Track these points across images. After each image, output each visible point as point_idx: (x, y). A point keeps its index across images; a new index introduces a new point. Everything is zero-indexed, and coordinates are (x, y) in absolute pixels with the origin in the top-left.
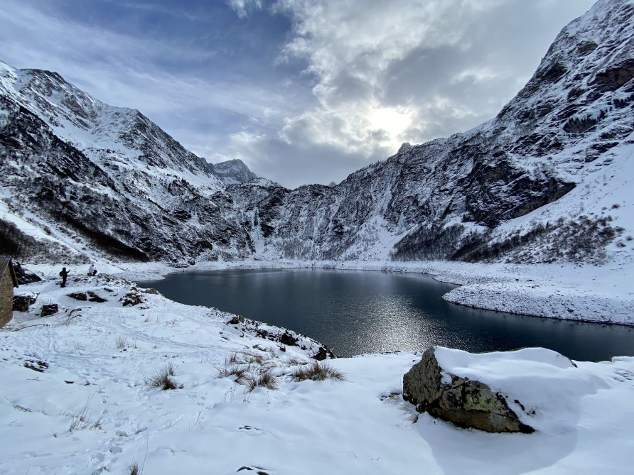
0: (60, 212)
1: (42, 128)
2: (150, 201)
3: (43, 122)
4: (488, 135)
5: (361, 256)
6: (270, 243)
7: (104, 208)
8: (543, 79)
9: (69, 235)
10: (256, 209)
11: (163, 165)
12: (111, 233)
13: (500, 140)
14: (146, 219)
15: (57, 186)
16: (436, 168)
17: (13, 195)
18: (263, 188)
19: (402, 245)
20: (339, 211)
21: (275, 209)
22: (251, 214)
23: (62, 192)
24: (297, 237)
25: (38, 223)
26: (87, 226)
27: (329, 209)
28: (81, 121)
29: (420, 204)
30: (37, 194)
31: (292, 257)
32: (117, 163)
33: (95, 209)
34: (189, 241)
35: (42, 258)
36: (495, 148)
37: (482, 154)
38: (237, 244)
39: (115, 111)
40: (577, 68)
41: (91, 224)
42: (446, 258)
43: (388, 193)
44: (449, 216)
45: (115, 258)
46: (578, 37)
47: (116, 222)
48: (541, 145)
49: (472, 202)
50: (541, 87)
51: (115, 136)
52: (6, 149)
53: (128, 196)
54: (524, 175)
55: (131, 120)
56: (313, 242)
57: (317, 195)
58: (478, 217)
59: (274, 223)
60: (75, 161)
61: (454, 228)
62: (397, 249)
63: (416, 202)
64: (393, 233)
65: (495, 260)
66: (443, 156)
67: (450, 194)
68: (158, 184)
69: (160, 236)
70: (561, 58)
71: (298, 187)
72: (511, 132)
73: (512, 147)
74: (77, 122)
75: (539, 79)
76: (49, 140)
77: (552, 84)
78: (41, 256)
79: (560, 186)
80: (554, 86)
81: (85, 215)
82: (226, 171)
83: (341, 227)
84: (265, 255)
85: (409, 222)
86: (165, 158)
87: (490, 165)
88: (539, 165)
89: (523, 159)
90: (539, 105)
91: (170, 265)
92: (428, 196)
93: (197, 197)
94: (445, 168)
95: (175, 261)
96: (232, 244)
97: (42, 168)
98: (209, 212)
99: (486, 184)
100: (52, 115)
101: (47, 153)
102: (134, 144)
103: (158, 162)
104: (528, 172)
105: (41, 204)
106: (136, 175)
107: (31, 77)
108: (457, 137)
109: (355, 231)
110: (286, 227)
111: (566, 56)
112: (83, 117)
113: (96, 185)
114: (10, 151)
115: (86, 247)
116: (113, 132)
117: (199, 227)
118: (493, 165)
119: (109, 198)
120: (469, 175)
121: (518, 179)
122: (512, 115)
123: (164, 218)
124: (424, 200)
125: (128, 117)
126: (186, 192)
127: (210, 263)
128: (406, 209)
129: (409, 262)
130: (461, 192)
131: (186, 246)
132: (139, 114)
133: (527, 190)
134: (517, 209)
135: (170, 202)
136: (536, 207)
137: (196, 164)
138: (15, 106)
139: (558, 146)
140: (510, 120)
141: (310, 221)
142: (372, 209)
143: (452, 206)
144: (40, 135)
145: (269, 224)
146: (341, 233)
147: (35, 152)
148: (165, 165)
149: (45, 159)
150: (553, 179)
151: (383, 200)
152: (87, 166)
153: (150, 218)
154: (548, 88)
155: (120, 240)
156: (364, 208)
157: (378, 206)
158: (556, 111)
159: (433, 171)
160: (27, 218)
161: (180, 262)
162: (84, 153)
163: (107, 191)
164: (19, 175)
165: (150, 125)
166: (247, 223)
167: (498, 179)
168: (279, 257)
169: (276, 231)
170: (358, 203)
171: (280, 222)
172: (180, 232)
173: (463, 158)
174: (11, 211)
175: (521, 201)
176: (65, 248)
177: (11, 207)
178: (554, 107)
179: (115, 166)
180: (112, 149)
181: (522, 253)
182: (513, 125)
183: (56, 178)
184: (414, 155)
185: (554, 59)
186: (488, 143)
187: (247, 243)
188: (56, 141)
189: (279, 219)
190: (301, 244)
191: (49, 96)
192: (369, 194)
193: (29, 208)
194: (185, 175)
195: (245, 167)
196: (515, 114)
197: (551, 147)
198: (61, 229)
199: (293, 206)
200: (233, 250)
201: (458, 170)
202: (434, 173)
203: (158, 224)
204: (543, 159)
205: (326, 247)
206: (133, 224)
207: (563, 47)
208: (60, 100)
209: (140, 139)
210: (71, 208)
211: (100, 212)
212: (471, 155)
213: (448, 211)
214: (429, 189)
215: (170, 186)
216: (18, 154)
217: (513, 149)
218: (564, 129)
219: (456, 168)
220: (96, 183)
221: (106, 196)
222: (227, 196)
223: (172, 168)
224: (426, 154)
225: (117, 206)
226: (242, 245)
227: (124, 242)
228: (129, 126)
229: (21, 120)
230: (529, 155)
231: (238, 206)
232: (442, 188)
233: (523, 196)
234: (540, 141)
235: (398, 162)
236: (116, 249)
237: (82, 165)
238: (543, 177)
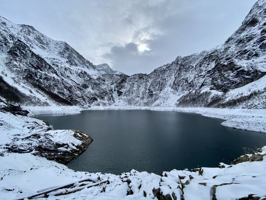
0: (36, 84)
1: (27, 48)
2: (72, 80)
3: (27, 46)
4: (222, 51)
5: (162, 105)
6: (121, 98)
7: (53, 83)
8: (248, 25)
9: (40, 93)
10: (115, 84)
11: (76, 65)
12: (57, 93)
13: (228, 52)
14: (71, 87)
15: (34, 73)
16: (196, 66)
17: (16, 76)
18: (118, 75)
19: (181, 100)
20: (151, 85)
21: (123, 84)
22: (113, 86)
23: (36, 75)
24: (133, 96)
25: (27, 88)
26: (47, 90)
27: (146, 84)
28: (42, 46)
29: (189, 82)
30: (26, 76)
31: (131, 105)
32: (58, 64)
33: (50, 83)
34: (88, 97)
35: (29, 103)
36: (226, 56)
37: (220, 59)
38: (107, 99)
39: (56, 42)
40: (264, 20)
41: (48, 89)
42: (204, 106)
43: (173, 77)
44: (203, 87)
45: (59, 104)
46: (263, 6)
47: (58, 89)
48: (249, 55)
49: (215, 81)
50: (247, 29)
51: (56, 53)
52: (12, 57)
53: (63, 78)
54: (242, 68)
55: (63, 46)
56: (139, 98)
57: (141, 78)
58: (218, 88)
59: (123, 90)
60: (41, 62)
61: (206, 92)
62: (179, 102)
63: (187, 81)
64: (176, 95)
65: (235, 107)
66: (198, 61)
67: (204, 77)
68: (74, 73)
69: (76, 95)
70: (256, 16)
71: (133, 75)
72: (233, 49)
73: (235, 55)
74: (41, 47)
75: (245, 25)
76: (30, 54)
77: (252, 27)
78: (29, 102)
79: (260, 74)
80: (253, 28)
81: (46, 85)
82: (101, 68)
83: (152, 92)
84: (120, 104)
85: (183, 90)
86: (77, 62)
87: (224, 64)
88: (249, 64)
89: (240, 61)
90: (246, 37)
91: (81, 107)
92: (193, 78)
93: (91, 79)
94: (200, 66)
95: (83, 105)
96: (105, 99)
97: (27, 65)
98: (96, 85)
99: (222, 72)
100: (31, 43)
101: (29, 59)
102: (64, 56)
103: (74, 64)
104: (244, 67)
105: (27, 80)
106: (65, 69)
107: (22, 28)
108: (204, 52)
109: (158, 94)
110: (128, 92)
111: (258, 15)
112: (43, 45)
113: (50, 73)
114: (14, 58)
115: (47, 99)
116: (56, 51)
117: (92, 91)
118: (226, 64)
119: (55, 79)
120: (213, 69)
121: (238, 70)
122: (233, 41)
123: (78, 87)
124: (191, 80)
125: (61, 45)
126: (86, 76)
127: (97, 107)
128: (182, 84)
129: (185, 108)
130: (209, 76)
131: (87, 99)
132: (66, 44)
133: (243, 75)
134: (238, 84)
135: (80, 81)
136: (247, 83)
137: (89, 65)
138: (15, 39)
139: (257, 55)
140: (232, 44)
141: (138, 89)
142: (166, 84)
143: (204, 83)
144: (26, 51)
145: (121, 91)
146: (152, 95)
147: (24, 58)
148: (77, 65)
149: (29, 61)
150: (256, 70)
151: (171, 80)
152: (46, 65)
153: (72, 87)
154: (250, 29)
155: (60, 96)
156: (162, 84)
157: (168, 83)
158: (255, 40)
159: (194, 67)
160: (22, 86)
161: (85, 106)
162: (44, 59)
163: (54, 75)
164: (18, 68)
165: (70, 48)
166: (111, 90)
167: (228, 70)
168: (125, 105)
169: (124, 93)
170: (159, 81)
171: (125, 90)
172: (84, 93)
173: (209, 61)
174: (15, 83)
175: (240, 80)
176: (38, 99)
177: (15, 81)
178: (254, 38)
179: (57, 65)
180: (55, 58)
181: (249, 104)
182: (234, 46)
183: (33, 69)
184: (185, 60)
185: (253, 16)
186: (222, 54)
187: (111, 98)
188: (33, 54)
189: (125, 88)
190: (134, 99)
191: (29, 36)
192: (164, 78)
193: (23, 82)
194: (85, 70)
195: (109, 67)
196: (235, 41)
197: (253, 56)
198: (36, 91)
199: (131, 83)
200: (106, 101)
201: (207, 66)
202: (195, 68)
203: (75, 90)
204: (250, 61)
205: (145, 100)
206: (65, 90)
207: (256, 11)
208: (33, 38)
209: (66, 54)
210: (40, 82)
211: (52, 84)
212: (214, 60)
213: (203, 85)
214: (193, 75)
215: (79, 74)
216: (17, 59)
217: (235, 56)
218: (260, 47)
219: (206, 66)
220: (50, 72)
221: (54, 77)
222: (103, 79)
223: (80, 66)
224: (190, 60)
225: (58, 82)
226: (109, 99)
227: (62, 97)
228: (62, 49)
229: (18, 45)
230: (243, 59)
231: (107, 83)
232: (200, 75)
233: (241, 78)
234: (248, 53)
235: (177, 63)
236: (59, 100)
237: (44, 64)
238: (251, 69)
